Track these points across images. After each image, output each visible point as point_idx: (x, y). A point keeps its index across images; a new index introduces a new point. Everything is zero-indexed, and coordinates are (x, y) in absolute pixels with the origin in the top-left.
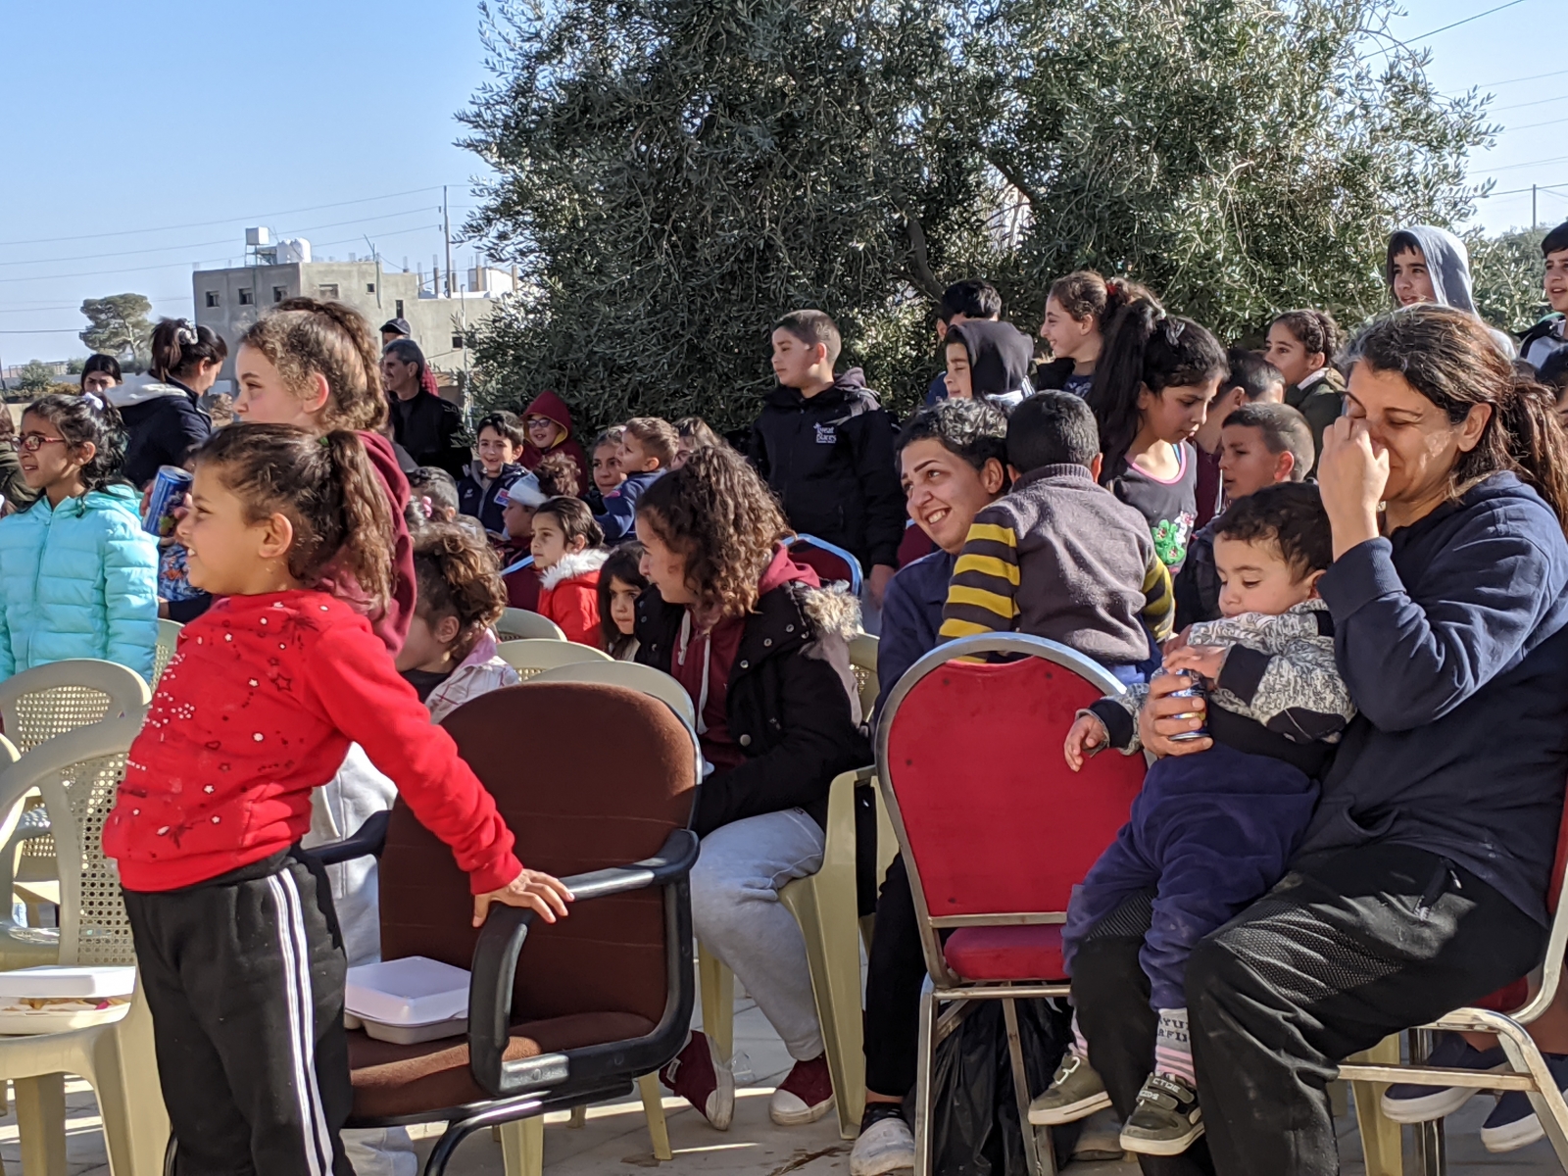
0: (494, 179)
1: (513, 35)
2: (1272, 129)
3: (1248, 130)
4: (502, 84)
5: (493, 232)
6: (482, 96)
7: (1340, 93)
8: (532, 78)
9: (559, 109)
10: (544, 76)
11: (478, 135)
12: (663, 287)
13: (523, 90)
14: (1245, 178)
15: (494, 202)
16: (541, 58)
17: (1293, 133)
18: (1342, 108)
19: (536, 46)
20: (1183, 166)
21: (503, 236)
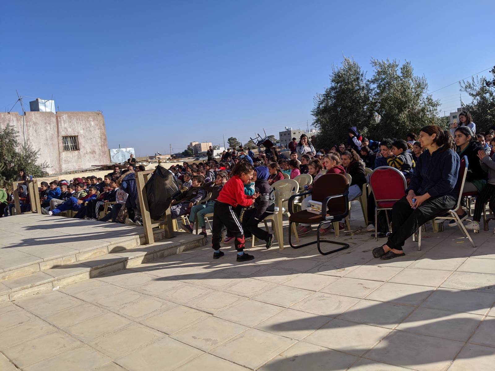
0: (315, 118)
1: (317, 102)
2: (412, 105)
3: (409, 106)
4: (316, 107)
5: (315, 124)
6: (314, 109)
7: (421, 100)
8: (319, 106)
9: (323, 110)
10: (321, 106)
11: (313, 113)
12: (336, 129)
13: (318, 108)
14: (409, 111)
15: (315, 121)
16: (321, 104)
17: (415, 106)
18: (421, 102)
19: (320, 103)
20: (401, 111)
21: (316, 125)
